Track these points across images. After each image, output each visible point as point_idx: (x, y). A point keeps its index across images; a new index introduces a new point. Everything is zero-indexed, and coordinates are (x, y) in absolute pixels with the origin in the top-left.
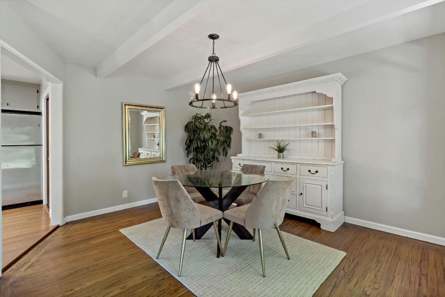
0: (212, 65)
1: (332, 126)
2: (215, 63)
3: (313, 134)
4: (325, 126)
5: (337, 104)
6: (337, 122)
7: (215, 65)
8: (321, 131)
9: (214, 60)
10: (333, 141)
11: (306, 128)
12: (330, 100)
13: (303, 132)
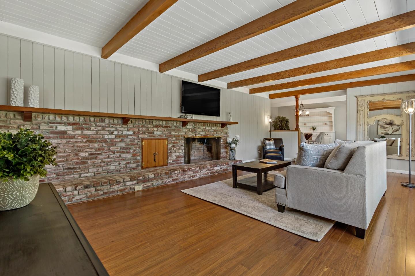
1: (332, 122)
3: (326, 124)
4: (329, 121)
5: (333, 116)
6: (333, 120)
8: (328, 123)
10: (332, 126)
11: (323, 122)
12: (331, 114)
13: (321, 123)
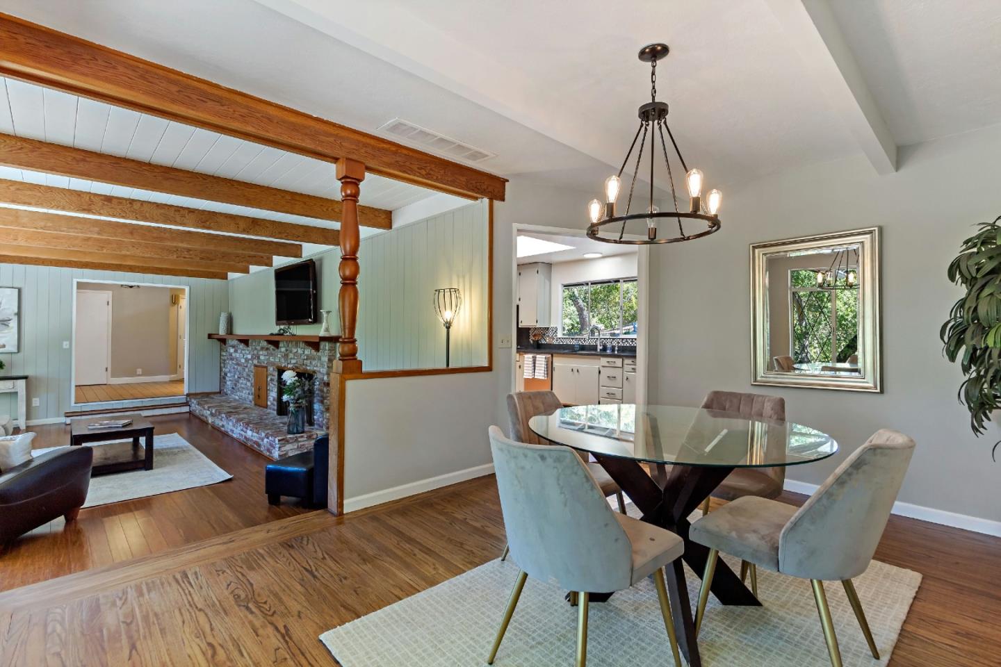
0: (650, 128)
2: (656, 122)
7: (656, 127)
9: (654, 112)
